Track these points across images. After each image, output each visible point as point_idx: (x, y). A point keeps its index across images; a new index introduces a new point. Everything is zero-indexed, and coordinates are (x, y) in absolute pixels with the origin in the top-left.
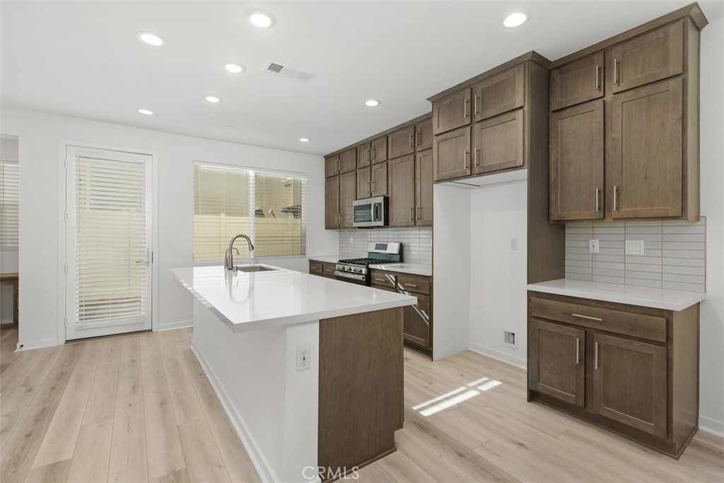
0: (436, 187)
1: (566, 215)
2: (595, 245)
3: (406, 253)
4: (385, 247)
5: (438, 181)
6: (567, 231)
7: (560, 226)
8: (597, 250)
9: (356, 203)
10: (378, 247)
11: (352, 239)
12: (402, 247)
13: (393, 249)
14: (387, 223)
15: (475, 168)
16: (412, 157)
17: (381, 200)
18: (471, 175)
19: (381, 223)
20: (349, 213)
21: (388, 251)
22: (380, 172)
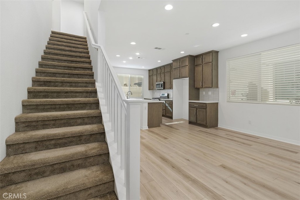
0: (173, 80)
1: (198, 87)
2: (204, 93)
3: (169, 96)
4: (164, 95)
5: (174, 79)
6: (200, 90)
7: (198, 89)
8: (204, 94)
9: (157, 83)
10: (162, 95)
11: (156, 93)
12: (168, 95)
13: (166, 95)
14: (164, 88)
15: (181, 77)
16: (170, 72)
17: (163, 82)
18: (180, 78)
19: (163, 88)
20: (155, 85)
21: (165, 96)
22: (163, 75)
